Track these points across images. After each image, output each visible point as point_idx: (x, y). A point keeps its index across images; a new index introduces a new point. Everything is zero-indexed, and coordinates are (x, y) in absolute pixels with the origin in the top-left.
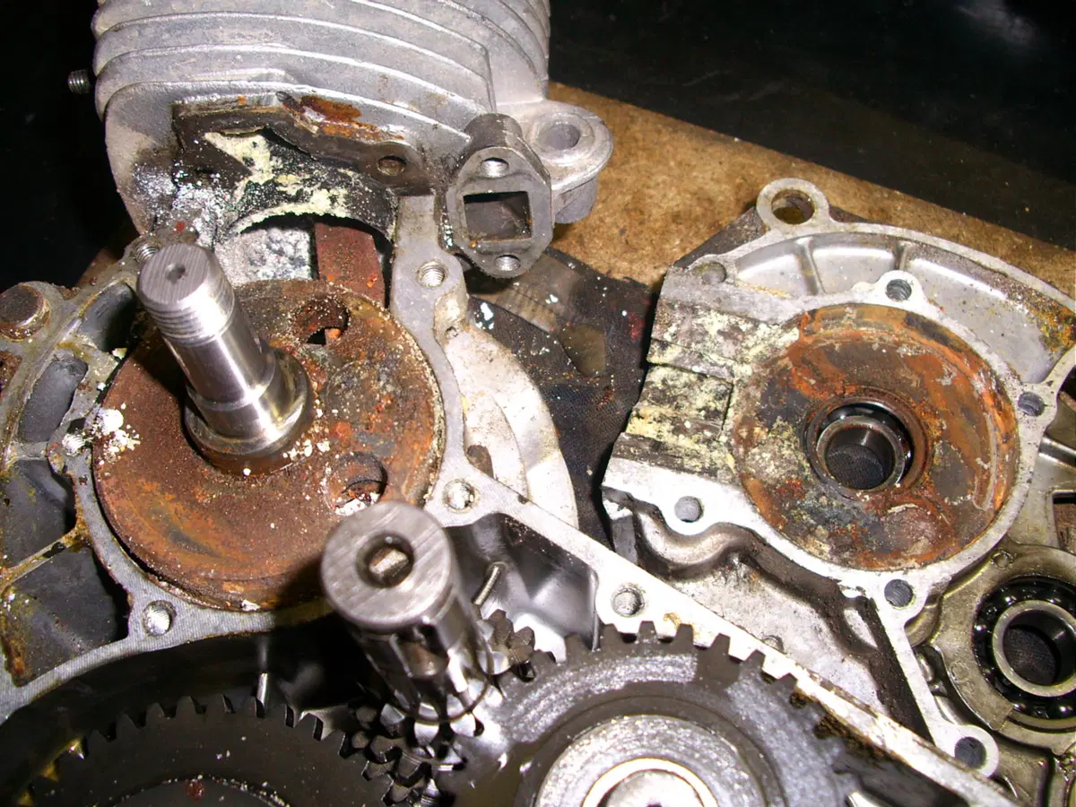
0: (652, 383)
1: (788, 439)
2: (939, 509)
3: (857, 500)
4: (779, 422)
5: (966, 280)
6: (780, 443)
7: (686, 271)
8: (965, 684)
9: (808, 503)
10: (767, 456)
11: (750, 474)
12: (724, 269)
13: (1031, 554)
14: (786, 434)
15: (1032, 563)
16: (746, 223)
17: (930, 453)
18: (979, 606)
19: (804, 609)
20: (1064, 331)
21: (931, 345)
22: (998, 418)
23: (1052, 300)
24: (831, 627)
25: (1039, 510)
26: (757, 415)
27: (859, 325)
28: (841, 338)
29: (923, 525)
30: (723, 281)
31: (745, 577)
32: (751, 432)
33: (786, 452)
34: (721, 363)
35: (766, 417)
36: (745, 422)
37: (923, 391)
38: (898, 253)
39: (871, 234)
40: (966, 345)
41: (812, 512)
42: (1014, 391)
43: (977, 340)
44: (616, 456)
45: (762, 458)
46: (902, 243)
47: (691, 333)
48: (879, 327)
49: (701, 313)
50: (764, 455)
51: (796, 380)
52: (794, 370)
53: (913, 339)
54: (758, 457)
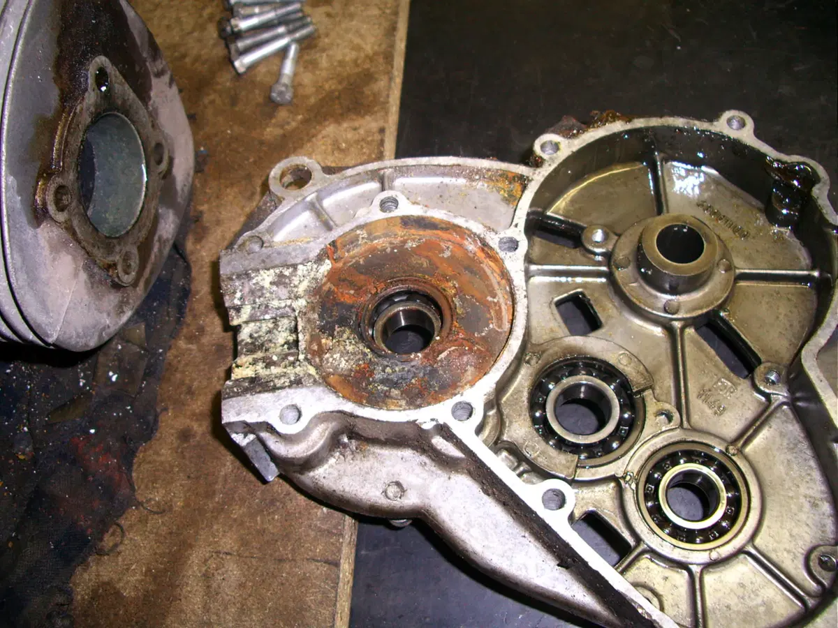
0: (243, 340)
1: (348, 338)
2: (472, 343)
3: (412, 360)
4: (337, 329)
5: (436, 180)
6: (343, 343)
7: (233, 250)
8: (538, 456)
9: (378, 376)
10: (337, 356)
11: (329, 374)
12: (261, 239)
13: (551, 348)
14: (345, 336)
15: (553, 353)
16: (267, 202)
17: (453, 307)
18: (528, 399)
19: (408, 453)
20: (516, 188)
21: (427, 234)
22: (492, 264)
23: (497, 170)
24: (430, 457)
25: (549, 316)
26: (320, 331)
27: (372, 241)
28: (361, 254)
29: (465, 359)
30: (262, 246)
31: (357, 448)
32: (320, 345)
33: (350, 348)
34: (283, 305)
35: (328, 330)
36: (314, 338)
37: (433, 267)
38: (382, 180)
39: (357, 174)
40: (449, 223)
41: (383, 382)
42: (493, 241)
43: (455, 216)
44: (225, 399)
45: (334, 359)
46: (382, 172)
47: (252, 292)
48: (386, 235)
49: (253, 275)
50: (335, 356)
51: (340, 294)
52: (336, 290)
53: (413, 235)
54: (331, 360)
